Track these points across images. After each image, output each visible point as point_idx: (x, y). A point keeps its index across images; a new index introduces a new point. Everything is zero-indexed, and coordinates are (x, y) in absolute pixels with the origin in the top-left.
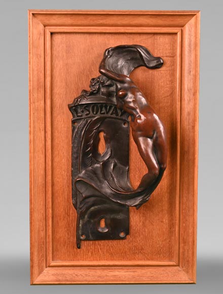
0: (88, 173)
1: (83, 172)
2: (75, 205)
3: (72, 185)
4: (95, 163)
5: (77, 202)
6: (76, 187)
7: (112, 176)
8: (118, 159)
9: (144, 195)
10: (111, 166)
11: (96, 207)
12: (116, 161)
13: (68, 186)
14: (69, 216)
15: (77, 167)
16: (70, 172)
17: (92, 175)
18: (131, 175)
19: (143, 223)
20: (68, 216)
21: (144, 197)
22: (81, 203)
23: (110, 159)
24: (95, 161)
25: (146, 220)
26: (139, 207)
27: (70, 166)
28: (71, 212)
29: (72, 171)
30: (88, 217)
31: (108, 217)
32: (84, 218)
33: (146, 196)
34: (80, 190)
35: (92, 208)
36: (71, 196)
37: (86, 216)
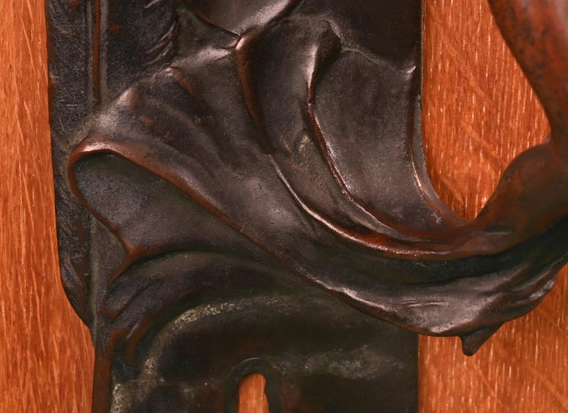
0: (154, 102)
1: (125, 98)
2: (79, 298)
3: (57, 177)
4: (202, 43)
5: (88, 281)
6: (79, 193)
7: (311, 129)
8: (349, 16)
9: (518, 271)
10: (303, 61)
11: (211, 310)
12: (336, 30)
13: (32, 183)
14: (44, 357)
15: (77, 67)
16: (41, 96)
17: (182, 117)
18: (435, 112)
19: (505, 398)
20: (40, 356)
21: (518, 281)
22: (113, 288)
23: (296, 17)
24: (201, 29)
25: (519, 382)
26: (480, 344)
27: (42, 61)
28: (56, 336)
29: (52, 91)
30: (163, 370)
31: (286, 365)
32: (137, 373)
33: (528, 275)
34: (104, 212)
35: (188, 317)
36: (53, 245)
37: (150, 363)
